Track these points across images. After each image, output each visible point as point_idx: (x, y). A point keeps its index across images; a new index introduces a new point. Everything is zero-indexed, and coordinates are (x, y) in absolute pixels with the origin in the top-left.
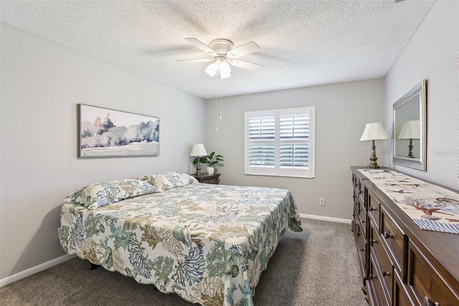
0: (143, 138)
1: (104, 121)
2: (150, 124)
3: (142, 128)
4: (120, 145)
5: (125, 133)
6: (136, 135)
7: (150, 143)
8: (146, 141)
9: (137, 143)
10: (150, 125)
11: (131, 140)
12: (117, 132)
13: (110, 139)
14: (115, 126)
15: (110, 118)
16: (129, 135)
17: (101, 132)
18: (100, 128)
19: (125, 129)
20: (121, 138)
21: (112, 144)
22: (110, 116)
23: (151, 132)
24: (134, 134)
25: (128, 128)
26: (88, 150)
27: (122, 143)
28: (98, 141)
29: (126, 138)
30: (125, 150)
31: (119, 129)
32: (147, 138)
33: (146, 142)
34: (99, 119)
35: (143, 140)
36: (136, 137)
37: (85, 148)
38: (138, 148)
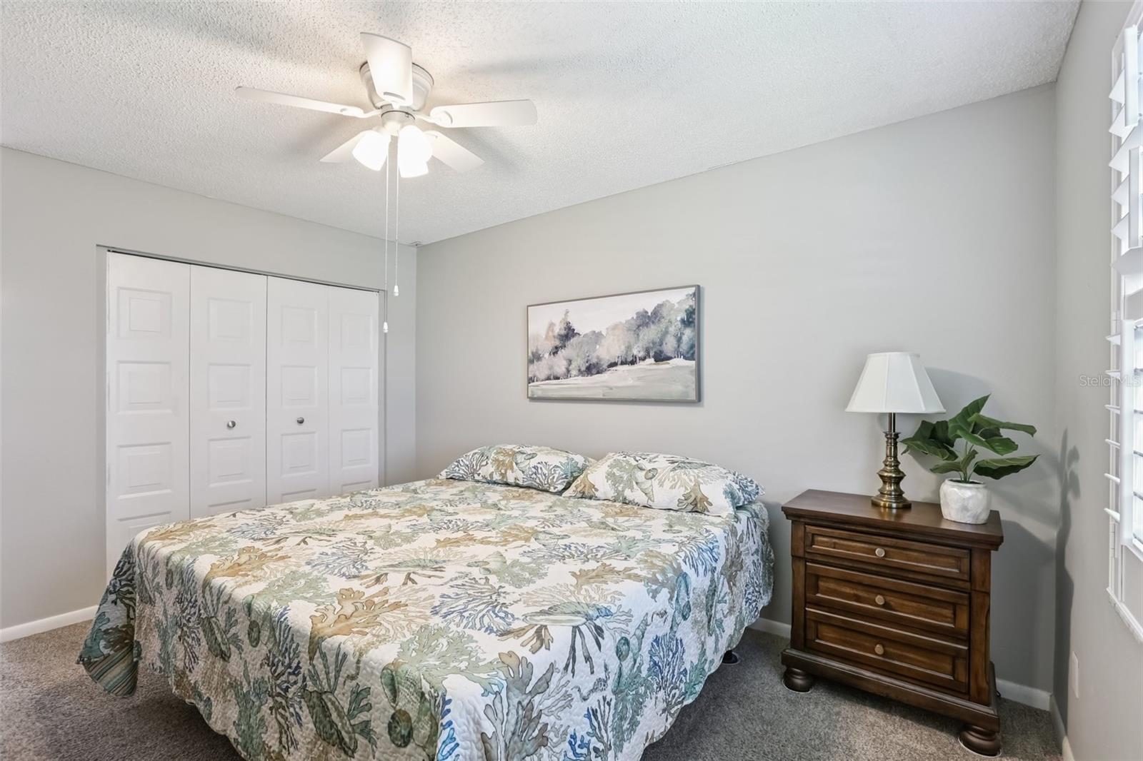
0: (642, 354)
1: (559, 329)
2: (664, 312)
3: (639, 326)
4: (588, 374)
5: (598, 347)
6: (623, 348)
7: (663, 366)
8: (652, 360)
9: (626, 367)
10: (664, 314)
11: (613, 361)
12: (581, 346)
13: (570, 362)
14: (579, 334)
15: (569, 320)
16: (609, 350)
17: (555, 351)
18: (553, 342)
19: (597, 336)
20: (590, 358)
21: (574, 372)
22: (569, 314)
23: (666, 333)
24: (620, 347)
25: (604, 333)
26: (537, 386)
27: (592, 369)
28: (551, 368)
29: (602, 357)
30: (597, 385)
31: (585, 339)
32: (655, 352)
33: (651, 364)
34: (551, 325)
35: (643, 359)
36: (625, 352)
37: (533, 381)
38: (630, 379)
